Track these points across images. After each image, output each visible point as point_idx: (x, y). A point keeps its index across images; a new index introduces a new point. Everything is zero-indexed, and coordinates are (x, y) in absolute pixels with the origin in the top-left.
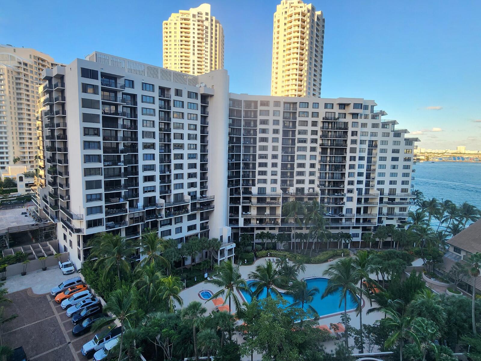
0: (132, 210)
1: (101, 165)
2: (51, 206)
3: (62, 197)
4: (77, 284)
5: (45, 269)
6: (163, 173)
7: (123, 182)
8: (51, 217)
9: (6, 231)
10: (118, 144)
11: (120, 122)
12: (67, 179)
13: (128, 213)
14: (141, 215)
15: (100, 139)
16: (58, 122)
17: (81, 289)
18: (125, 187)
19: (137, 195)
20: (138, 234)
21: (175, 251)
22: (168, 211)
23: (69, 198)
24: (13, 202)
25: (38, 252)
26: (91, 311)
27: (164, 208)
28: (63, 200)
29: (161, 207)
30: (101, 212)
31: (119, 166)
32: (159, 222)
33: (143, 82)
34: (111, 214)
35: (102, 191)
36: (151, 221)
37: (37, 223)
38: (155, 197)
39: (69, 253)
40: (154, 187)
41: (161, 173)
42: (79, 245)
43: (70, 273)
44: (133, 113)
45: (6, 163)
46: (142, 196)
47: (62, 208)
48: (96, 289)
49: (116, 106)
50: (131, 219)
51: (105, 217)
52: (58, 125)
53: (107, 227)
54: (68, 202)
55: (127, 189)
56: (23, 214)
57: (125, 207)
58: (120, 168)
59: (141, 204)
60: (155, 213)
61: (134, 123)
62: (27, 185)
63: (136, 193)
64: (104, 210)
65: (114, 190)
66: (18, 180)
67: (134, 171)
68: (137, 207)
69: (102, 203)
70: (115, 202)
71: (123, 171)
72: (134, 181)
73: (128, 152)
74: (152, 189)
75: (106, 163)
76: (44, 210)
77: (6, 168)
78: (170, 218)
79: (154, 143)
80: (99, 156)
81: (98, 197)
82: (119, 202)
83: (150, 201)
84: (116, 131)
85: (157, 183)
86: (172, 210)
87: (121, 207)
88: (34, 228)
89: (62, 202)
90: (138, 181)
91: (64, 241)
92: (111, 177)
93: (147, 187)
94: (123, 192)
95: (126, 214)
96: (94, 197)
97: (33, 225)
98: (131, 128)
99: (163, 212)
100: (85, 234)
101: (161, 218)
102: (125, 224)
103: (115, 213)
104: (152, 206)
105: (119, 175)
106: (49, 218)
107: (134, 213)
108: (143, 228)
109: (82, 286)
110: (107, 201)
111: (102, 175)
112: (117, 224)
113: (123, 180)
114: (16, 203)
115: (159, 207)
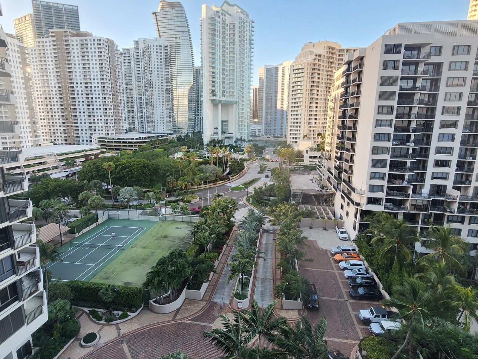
0: (415, 195)
1: (389, 144)
2: (335, 177)
3: (346, 171)
4: (352, 251)
5: (325, 229)
6: (462, 158)
7: (408, 164)
8: (334, 187)
9: (301, 191)
10: (409, 122)
11: (417, 98)
12: (352, 156)
13: (410, 198)
14: (425, 203)
15: (393, 117)
16: (352, 103)
17: (355, 257)
18: (411, 169)
19: (423, 181)
20: (417, 223)
21: (466, 258)
22: (462, 207)
23: (352, 173)
24: (301, 169)
25: (321, 214)
26: (366, 283)
27: (458, 201)
28: (347, 173)
29: (454, 199)
30: (382, 191)
31: (408, 146)
32: (446, 217)
33: (455, 44)
34: (391, 195)
35: (386, 170)
36: (435, 213)
37: (321, 189)
38: (445, 186)
39: (344, 221)
40: (447, 174)
41: (459, 159)
42: (356, 217)
43: (344, 239)
44: (433, 85)
45: (298, 139)
46: (429, 182)
47: (344, 181)
48: (371, 264)
49: (415, 79)
50: (412, 205)
51: (385, 197)
52: (352, 105)
53: (386, 208)
54: (349, 176)
55: (413, 172)
56: (310, 180)
57: (407, 192)
58: (408, 149)
59: (426, 191)
60: (442, 205)
61: (433, 98)
62: (311, 157)
63: (422, 178)
64: (385, 189)
65: (399, 171)
66: (305, 152)
67: (423, 152)
68: (421, 194)
69: (384, 183)
70: (397, 184)
71: (410, 151)
72: (421, 165)
73: (421, 132)
74: (444, 176)
75: (394, 143)
76: (327, 180)
77: (298, 143)
78: (463, 215)
79: (456, 121)
80: (389, 135)
81: (382, 176)
82: (402, 184)
83: (438, 190)
84: (411, 108)
85: (452, 170)
86: (468, 207)
87: (402, 190)
88: (319, 193)
89: (344, 176)
90: (427, 165)
91: (341, 210)
92: (397, 157)
93: (437, 173)
94: (407, 175)
95: (408, 199)
96: (377, 175)
97: (318, 191)
98: (429, 104)
99: (455, 207)
100: (364, 209)
101: (451, 212)
102: (404, 208)
103: (396, 196)
104: (440, 196)
105: (406, 156)
106: (332, 187)
107: (417, 200)
108: (423, 218)
109: (356, 256)
110: (389, 181)
111: (389, 154)
112: (395, 207)
113: (409, 162)
114: (303, 171)
115: (450, 199)
